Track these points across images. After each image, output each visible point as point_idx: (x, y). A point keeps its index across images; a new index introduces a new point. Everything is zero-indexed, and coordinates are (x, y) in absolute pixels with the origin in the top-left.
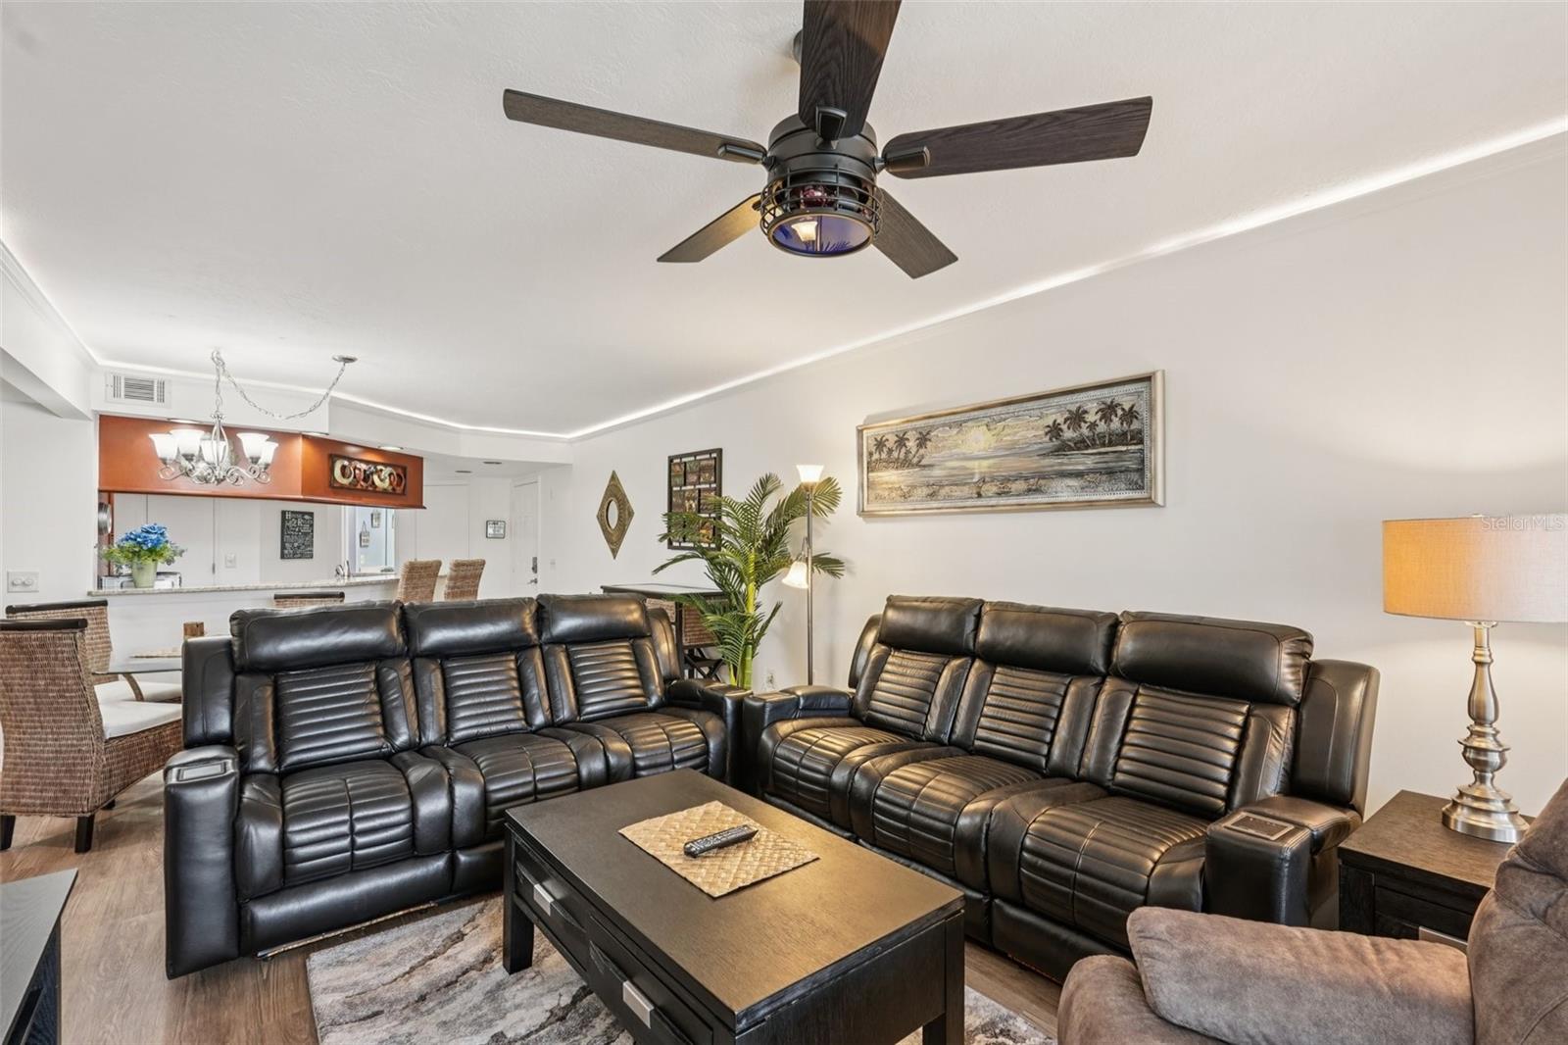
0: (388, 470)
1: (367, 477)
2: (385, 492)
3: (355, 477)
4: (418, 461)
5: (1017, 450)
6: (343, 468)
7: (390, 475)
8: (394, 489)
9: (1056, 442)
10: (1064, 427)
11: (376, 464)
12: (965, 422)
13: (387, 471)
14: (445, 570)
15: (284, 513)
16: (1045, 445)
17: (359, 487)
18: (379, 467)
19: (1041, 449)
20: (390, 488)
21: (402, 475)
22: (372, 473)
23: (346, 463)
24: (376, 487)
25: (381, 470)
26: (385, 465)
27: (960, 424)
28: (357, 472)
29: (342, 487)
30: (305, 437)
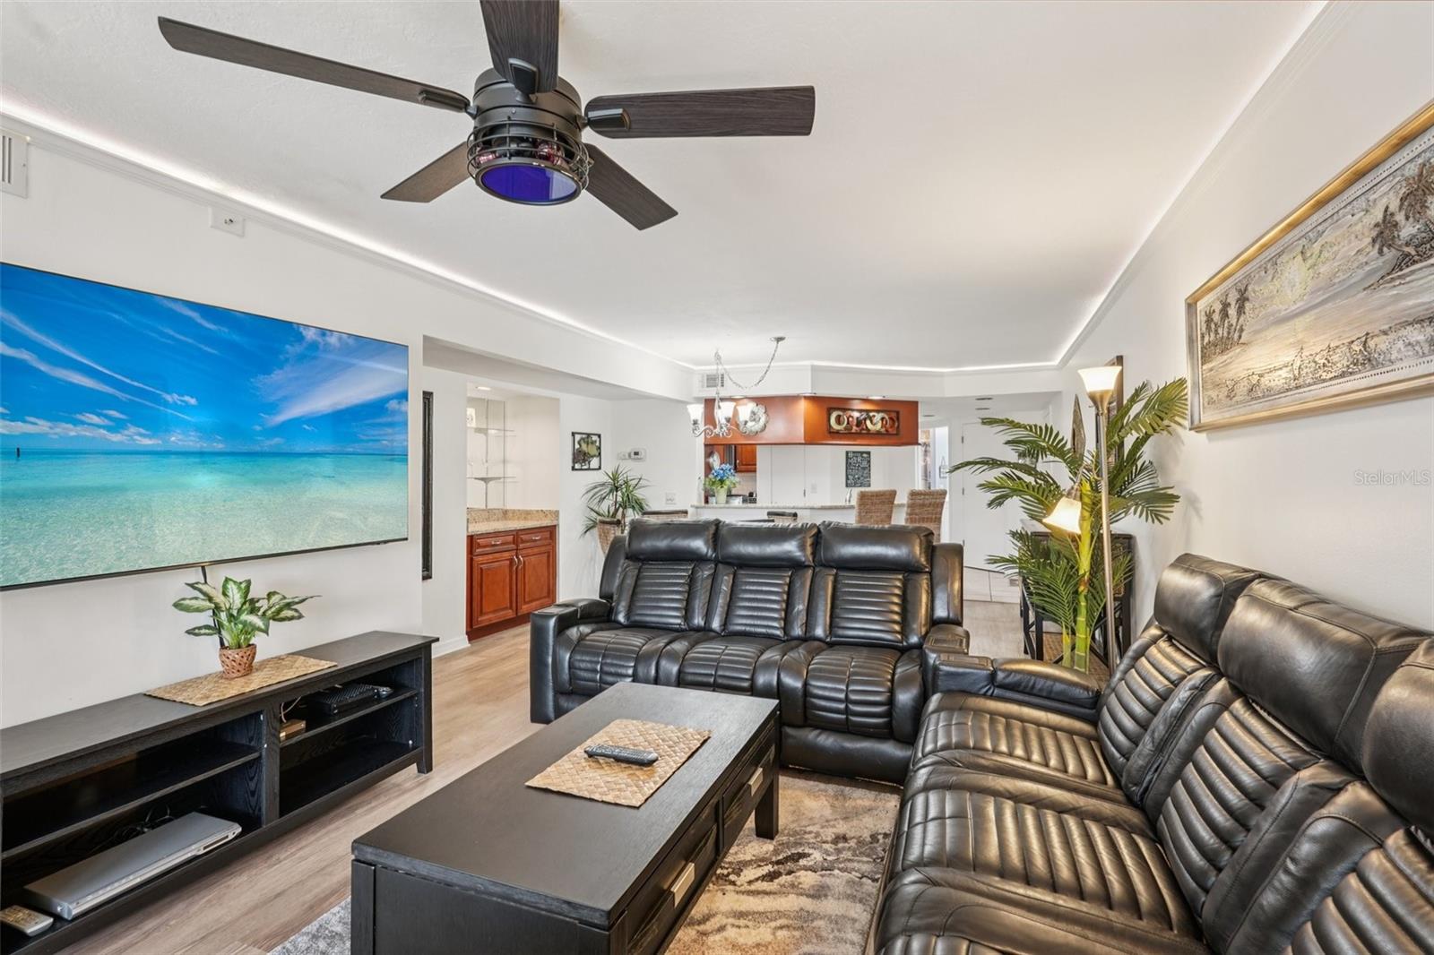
0: (881, 415)
1: (859, 423)
2: (878, 433)
3: (848, 423)
4: (913, 406)
5: (1337, 289)
6: (838, 418)
7: (883, 419)
8: (887, 431)
9: (1390, 254)
10: (1400, 217)
11: (867, 411)
12: (1279, 255)
13: (878, 417)
14: (902, 499)
15: (847, 453)
16: (1373, 265)
17: (853, 431)
18: (871, 414)
19: (1369, 274)
20: (883, 430)
21: (895, 419)
22: (865, 419)
23: (841, 413)
24: (869, 430)
25: (874, 416)
26: (878, 411)
27: (1274, 261)
28: (851, 419)
29: (838, 432)
30: (805, 397)
